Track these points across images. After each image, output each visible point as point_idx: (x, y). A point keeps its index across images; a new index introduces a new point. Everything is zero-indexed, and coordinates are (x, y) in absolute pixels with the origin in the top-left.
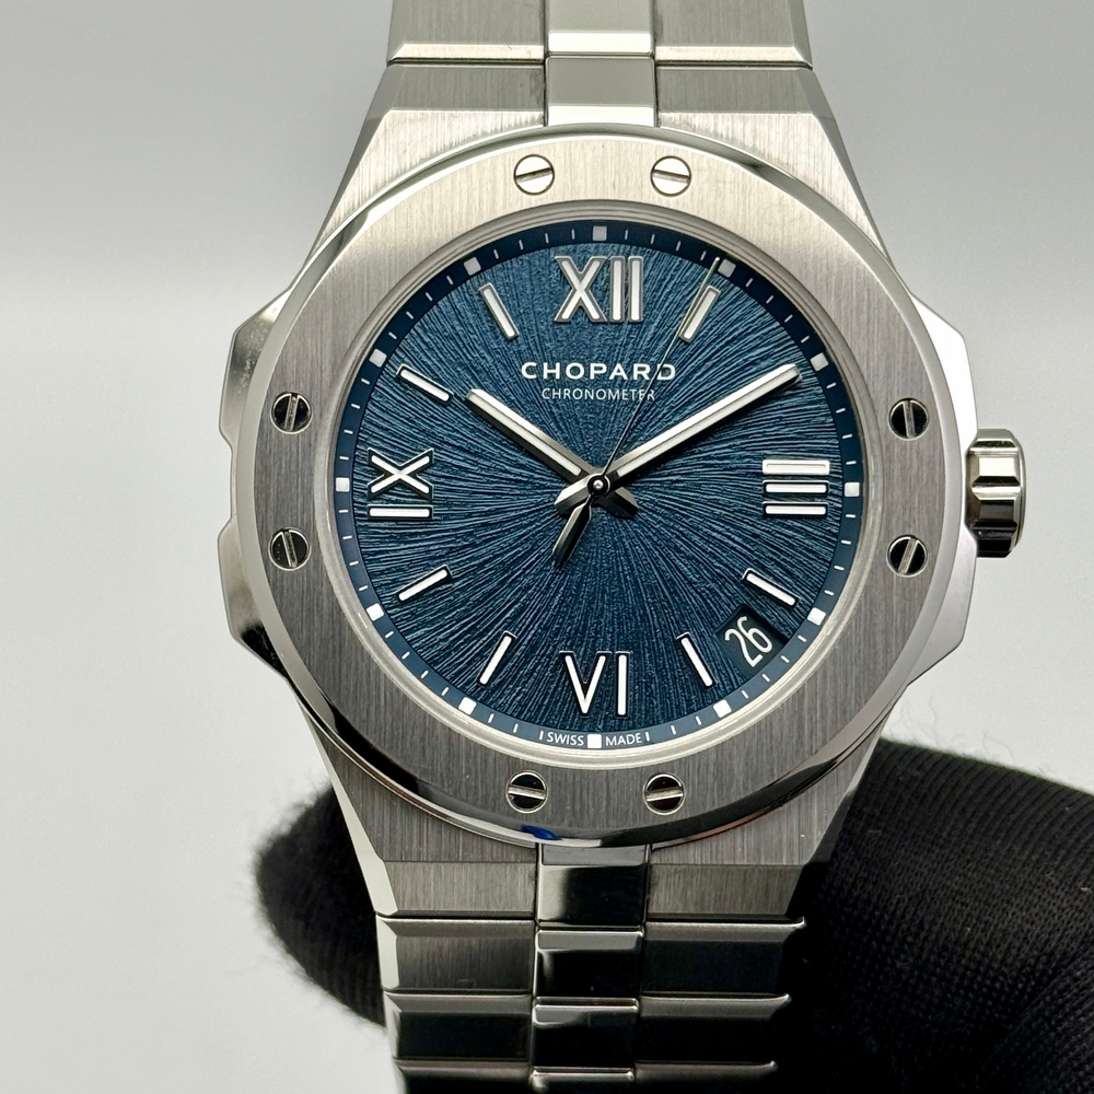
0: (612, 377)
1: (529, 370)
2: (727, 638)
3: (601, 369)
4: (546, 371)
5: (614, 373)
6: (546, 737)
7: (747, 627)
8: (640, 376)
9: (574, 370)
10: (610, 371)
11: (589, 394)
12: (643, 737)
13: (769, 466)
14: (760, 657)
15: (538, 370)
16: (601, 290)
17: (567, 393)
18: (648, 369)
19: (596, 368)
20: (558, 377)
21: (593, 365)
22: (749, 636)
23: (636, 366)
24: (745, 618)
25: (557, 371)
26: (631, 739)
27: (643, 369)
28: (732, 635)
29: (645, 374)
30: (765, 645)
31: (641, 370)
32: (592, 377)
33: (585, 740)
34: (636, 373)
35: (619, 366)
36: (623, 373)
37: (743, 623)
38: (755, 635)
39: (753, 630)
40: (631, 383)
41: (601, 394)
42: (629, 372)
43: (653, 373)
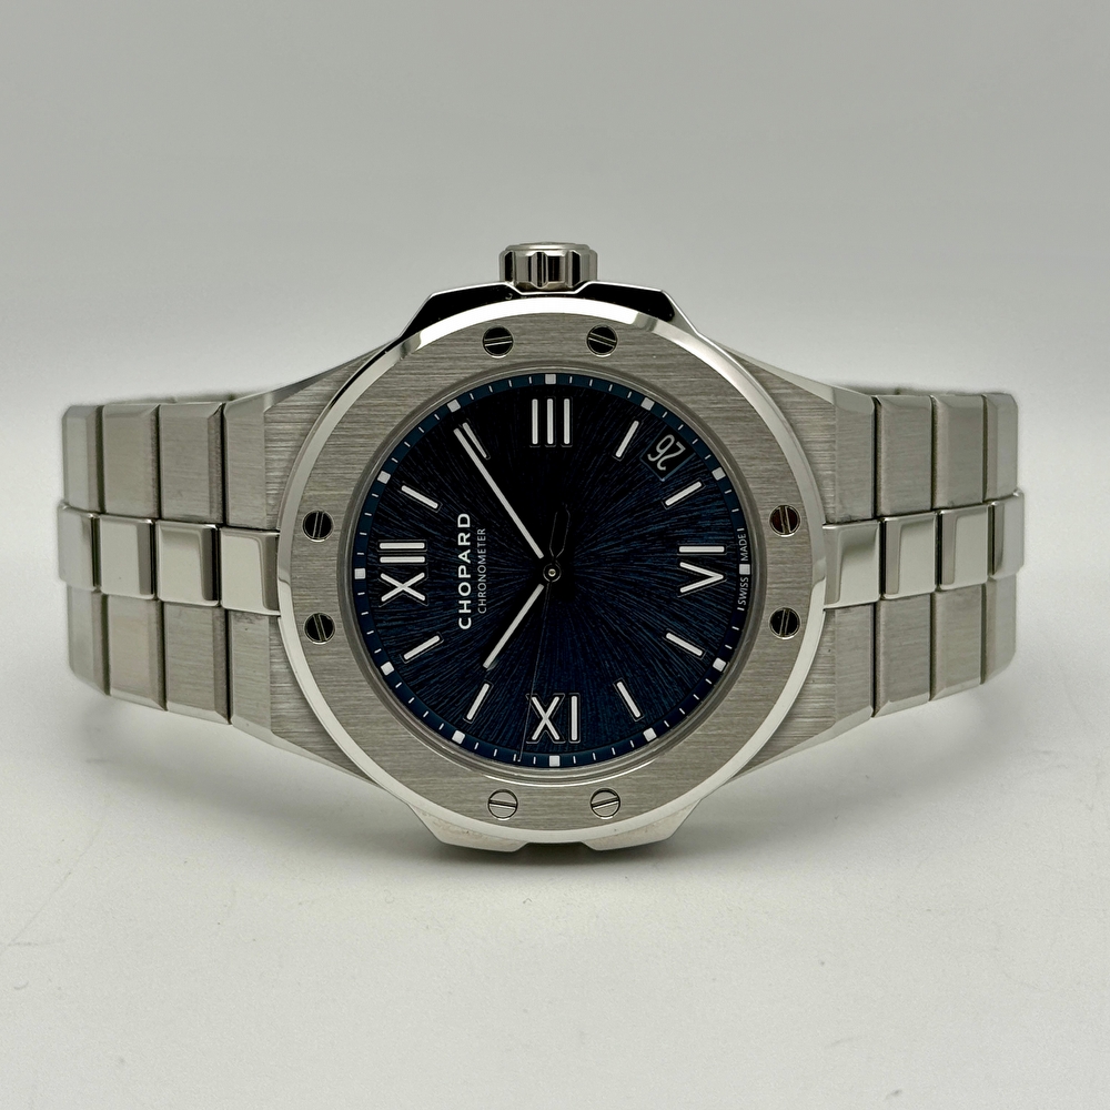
0: (469, 561)
1: (465, 623)
2: (664, 468)
4: (465, 611)
5: (465, 559)
6: (742, 606)
7: (655, 454)
8: (467, 540)
9: (464, 590)
10: (464, 563)
11: (482, 578)
12: (741, 533)
14: (678, 444)
15: (465, 617)
16: (403, 572)
17: (481, 595)
18: (462, 534)
19: (462, 573)
20: (469, 602)
21: (460, 576)
22: (662, 452)
23: (460, 543)
24: (649, 456)
25: (465, 602)
26: (743, 542)
27: (462, 538)
28: (662, 465)
29: (465, 537)
30: (669, 440)
31: (463, 540)
32: (469, 576)
33: (744, 576)
34: (465, 543)
35: (460, 556)
36: (466, 553)
37: (653, 457)
38: (662, 448)
39: (658, 449)
40: (473, 547)
41: (482, 569)
42: (464, 548)
43: (465, 531)
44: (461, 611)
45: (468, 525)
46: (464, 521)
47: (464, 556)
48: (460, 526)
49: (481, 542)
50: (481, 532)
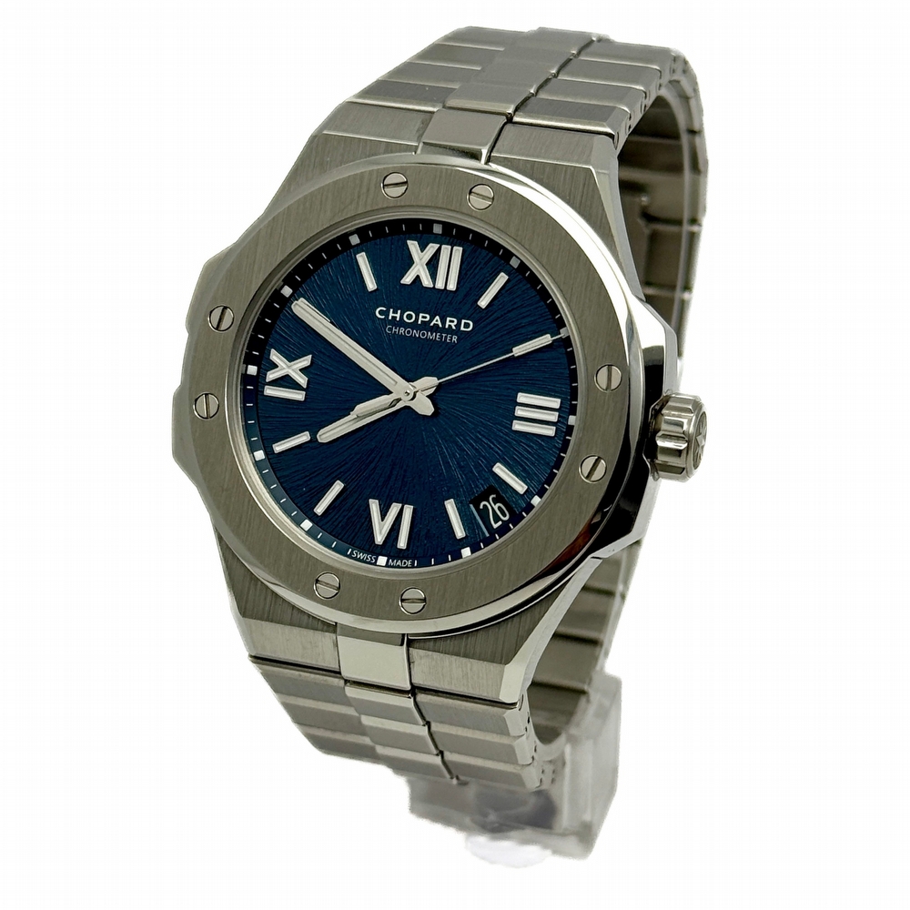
0: (432, 324)
1: (381, 312)
2: (481, 507)
3: (425, 317)
4: (391, 314)
5: (434, 322)
6: (352, 553)
7: (495, 501)
8: (450, 326)
9: (409, 316)
10: (431, 320)
11: (415, 333)
12: (413, 563)
13: (522, 397)
14: (500, 523)
15: (385, 313)
16: (433, 265)
17: (402, 330)
18: (455, 323)
19: (423, 317)
20: (398, 319)
21: (421, 315)
22: (496, 507)
23: (448, 319)
24: (494, 496)
25: (398, 316)
26: (405, 563)
27: (453, 322)
28: (485, 506)
29: (453, 325)
31: (451, 322)
32: (419, 322)
33: (376, 559)
34: (448, 323)
35: (437, 318)
36: (439, 322)
38: (499, 508)
39: (498, 504)
40: (443, 330)
41: (423, 334)
42: (444, 322)
43: (458, 325)
44: (391, 310)
49: (446, 337)
50: (455, 339)
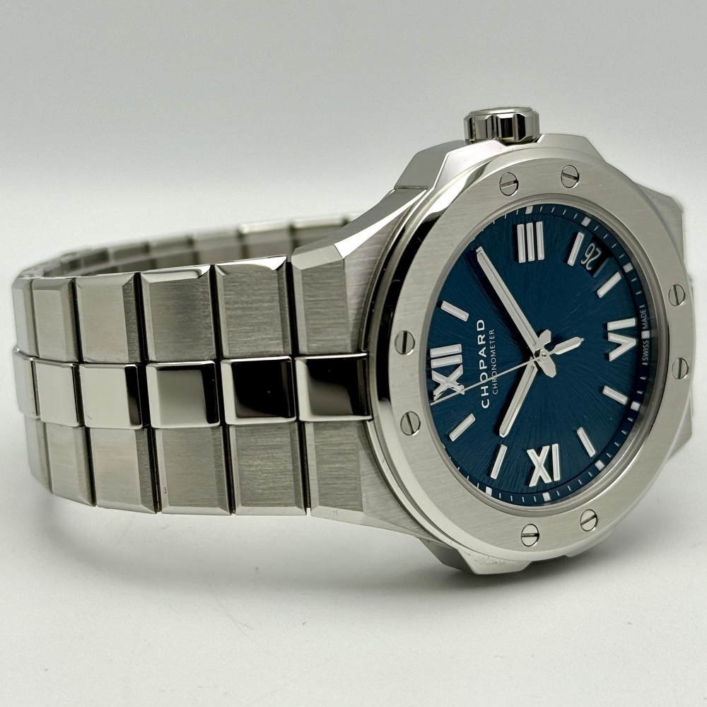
0: (485, 356)
1: (485, 404)
2: (590, 269)
3: (482, 363)
4: (485, 394)
5: (483, 355)
6: (646, 362)
8: (483, 340)
9: (484, 378)
10: (482, 358)
11: (494, 368)
12: (643, 309)
13: (522, 259)
14: (598, 250)
15: (485, 399)
16: (447, 371)
18: (480, 336)
19: (482, 366)
20: (487, 387)
21: (481, 368)
22: (588, 256)
23: (479, 343)
25: (485, 388)
26: (644, 315)
27: (480, 338)
28: (590, 266)
29: (482, 338)
30: (592, 247)
31: (481, 340)
32: (486, 367)
33: (645, 340)
34: (482, 343)
35: (480, 353)
36: (483, 350)
37: (583, 261)
39: (586, 255)
40: (487, 345)
41: (493, 361)
42: (482, 346)
43: (481, 333)
44: (483, 395)
45: (483, 329)
46: (481, 326)
47: (482, 353)
48: (478, 330)
49: (492, 340)
50: (491, 332)
